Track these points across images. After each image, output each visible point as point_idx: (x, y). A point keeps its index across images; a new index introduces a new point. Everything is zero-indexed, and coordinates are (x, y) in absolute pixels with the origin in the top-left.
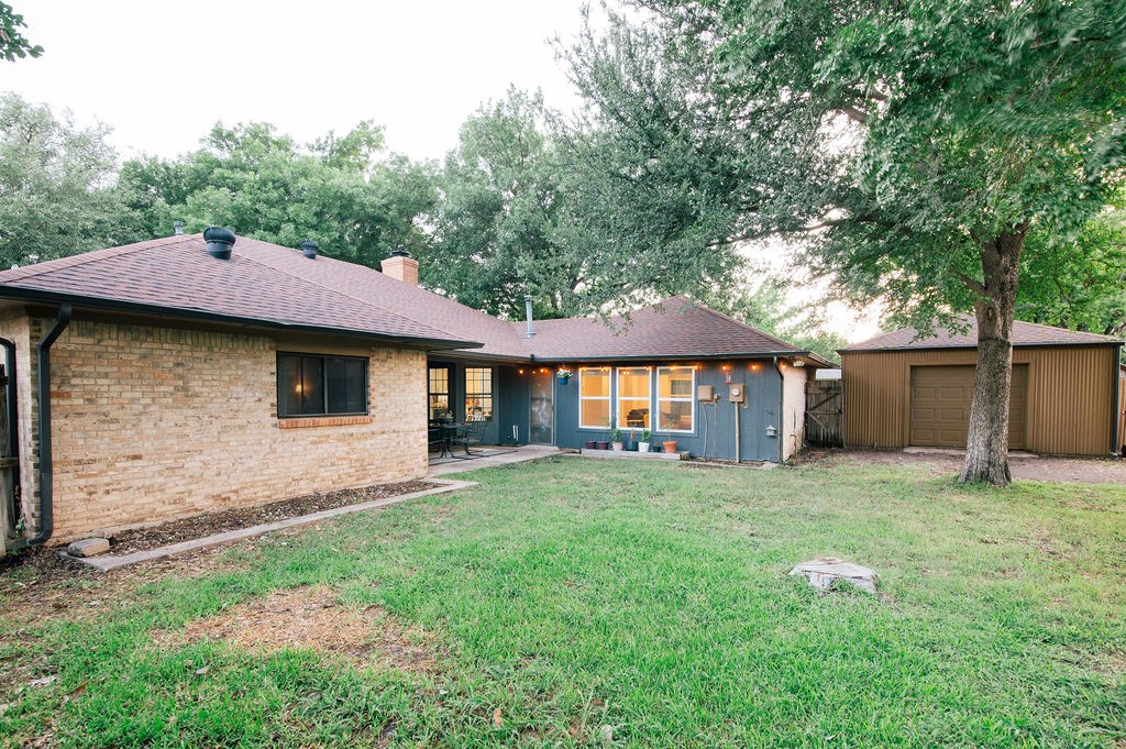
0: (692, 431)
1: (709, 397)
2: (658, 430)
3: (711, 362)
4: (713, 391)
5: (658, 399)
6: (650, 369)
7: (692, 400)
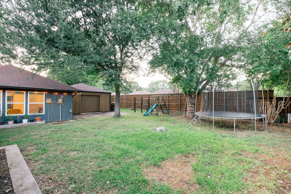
0: (44, 113)
1: (51, 102)
2: (28, 114)
3: (50, 92)
4: (52, 100)
5: (29, 103)
6: (25, 92)
7: (44, 103)
